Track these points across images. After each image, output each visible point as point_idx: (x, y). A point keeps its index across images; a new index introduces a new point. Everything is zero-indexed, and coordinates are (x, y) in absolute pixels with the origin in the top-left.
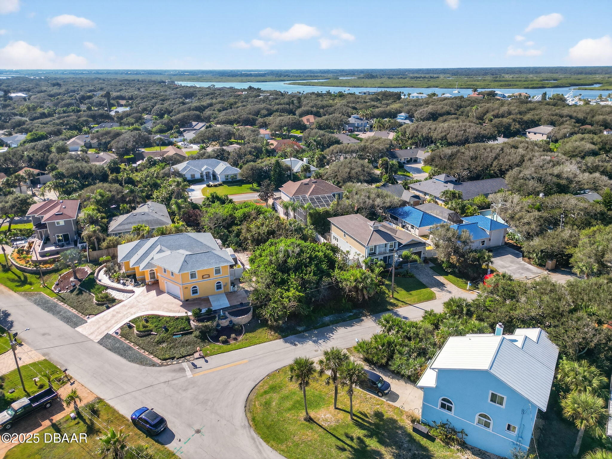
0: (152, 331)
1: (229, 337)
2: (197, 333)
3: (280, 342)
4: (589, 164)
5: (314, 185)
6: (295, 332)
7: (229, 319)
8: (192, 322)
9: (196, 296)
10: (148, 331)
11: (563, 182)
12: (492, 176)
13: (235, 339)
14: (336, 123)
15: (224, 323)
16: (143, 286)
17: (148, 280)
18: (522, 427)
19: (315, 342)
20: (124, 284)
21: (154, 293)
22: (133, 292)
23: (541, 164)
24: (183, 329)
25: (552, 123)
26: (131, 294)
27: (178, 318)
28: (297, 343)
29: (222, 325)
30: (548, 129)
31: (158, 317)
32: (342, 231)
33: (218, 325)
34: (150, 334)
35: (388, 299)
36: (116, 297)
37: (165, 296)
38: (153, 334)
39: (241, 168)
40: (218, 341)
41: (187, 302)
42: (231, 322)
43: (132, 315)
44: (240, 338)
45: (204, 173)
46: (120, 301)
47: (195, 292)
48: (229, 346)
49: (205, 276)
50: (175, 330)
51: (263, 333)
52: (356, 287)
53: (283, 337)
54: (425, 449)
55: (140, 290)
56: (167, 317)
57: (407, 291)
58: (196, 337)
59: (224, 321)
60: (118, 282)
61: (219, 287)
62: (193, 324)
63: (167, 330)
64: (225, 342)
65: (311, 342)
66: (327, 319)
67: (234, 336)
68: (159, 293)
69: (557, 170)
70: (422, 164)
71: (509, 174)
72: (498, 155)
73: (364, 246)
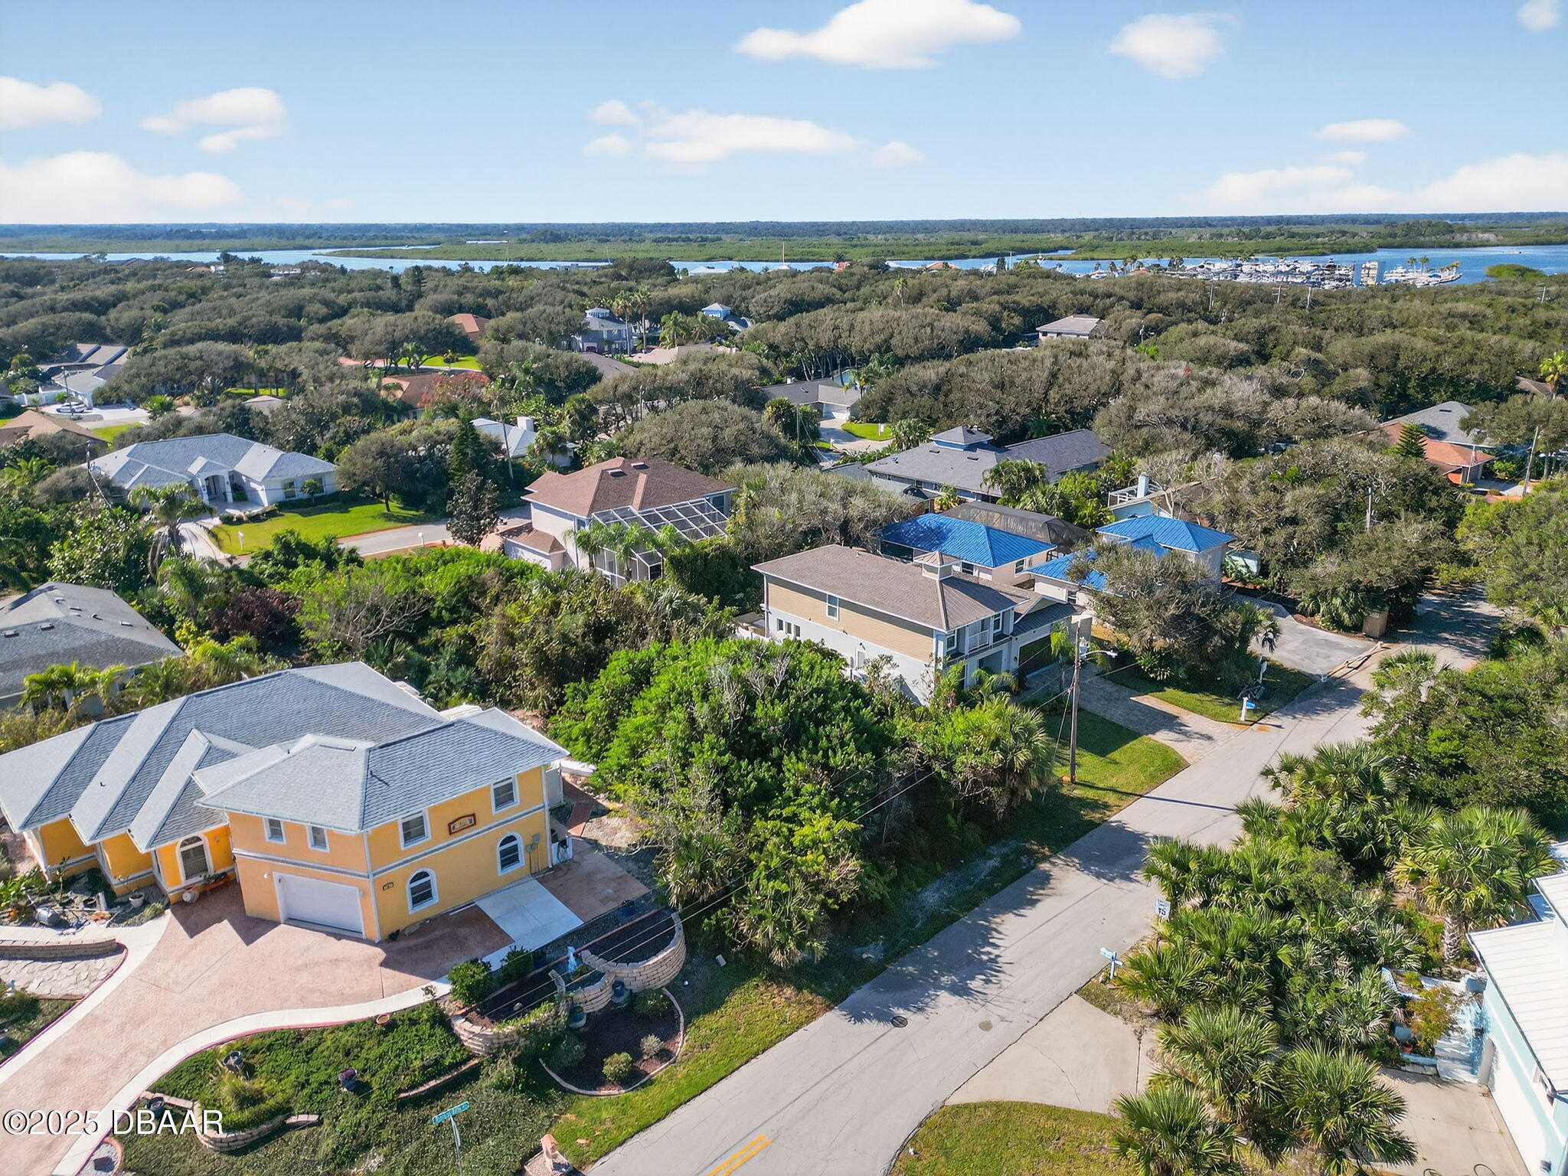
0: (289, 1112)
1: (637, 1054)
2: (505, 1068)
3: (833, 1021)
4: (1268, 383)
5: (642, 478)
6: (864, 974)
7: (607, 981)
8: (461, 1027)
9: (427, 909)
10: (272, 1114)
11: (1239, 425)
12: (1053, 429)
13: (664, 1055)
14: (554, 328)
15: (595, 998)
16: (158, 914)
17: (174, 879)
19: (961, 990)
20: (58, 923)
21: (223, 933)
22: (116, 948)
24: (435, 1068)
26: (109, 962)
27: (391, 1025)
28: (900, 1012)
29: (587, 1009)
30: (1086, 322)
31: (293, 1040)
32: (821, 597)
33: (574, 1012)
34: (288, 1128)
35: (1065, 791)
36: (33, 989)
37: (282, 939)
38: (296, 1126)
39: (330, 457)
40: (596, 1081)
41: (402, 944)
42: (618, 986)
43: (152, 1056)
44: (680, 1044)
45: (201, 483)
46: (66, 1004)
47: (421, 894)
48: (654, 1090)
49: (457, 825)
50: (404, 1081)
51: (751, 1002)
52: (1006, 769)
53: (835, 999)
55: (151, 935)
56: (336, 1028)
57: (1103, 753)
58: (503, 1086)
59: (592, 991)
60: (26, 916)
61: (509, 857)
62: (472, 1033)
63: (361, 1089)
64: (632, 1078)
65: (944, 996)
67: (651, 1043)
68: (252, 927)
69: (1214, 397)
70: (841, 419)
71: (1100, 419)
72: (1054, 375)
73: (928, 632)
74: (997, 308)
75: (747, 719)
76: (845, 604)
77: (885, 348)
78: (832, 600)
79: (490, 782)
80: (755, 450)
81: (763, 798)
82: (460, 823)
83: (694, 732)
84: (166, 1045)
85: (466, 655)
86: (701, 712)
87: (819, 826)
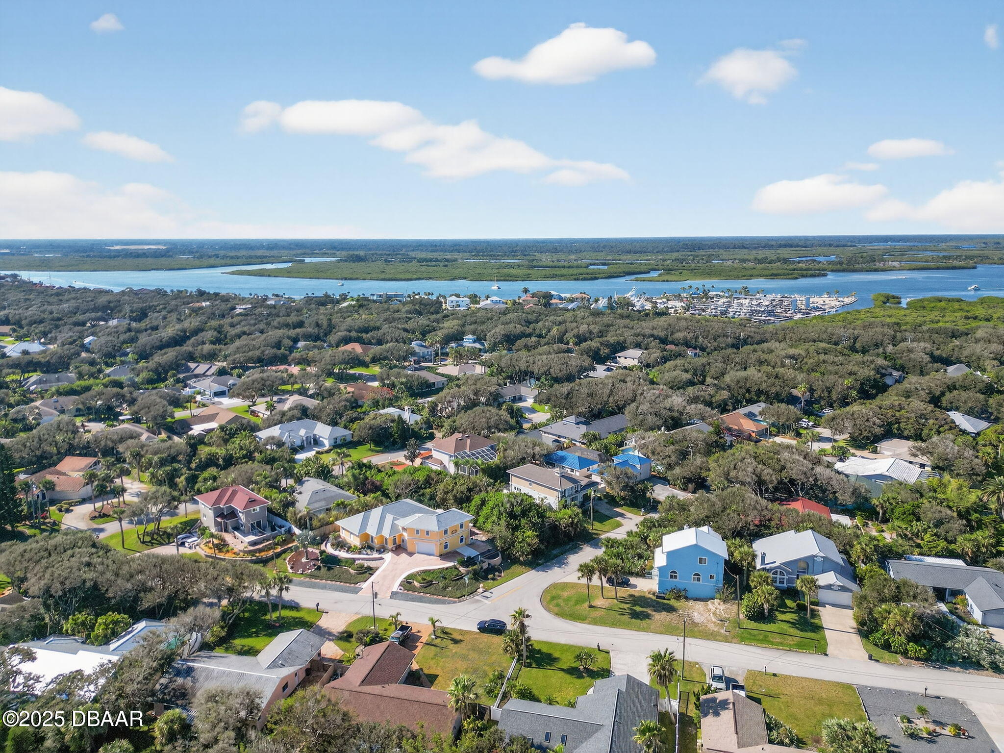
0: (432, 581)
1: (494, 575)
2: (469, 576)
3: (533, 571)
4: (691, 396)
5: (469, 441)
6: (539, 565)
7: (486, 563)
8: (460, 569)
9: (448, 550)
10: (429, 581)
11: (676, 414)
12: (612, 414)
13: (499, 576)
15: (485, 566)
16: (388, 552)
18: (718, 574)
19: (560, 567)
20: (367, 554)
21: (404, 555)
22: (382, 559)
23: (653, 398)
24: (457, 575)
25: (638, 346)
26: (382, 561)
27: (447, 569)
28: (547, 570)
30: (637, 353)
31: (429, 571)
32: (528, 480)
33: (481, 567)
34: (432, 584)
36: (370, 565)
37: (418, 556)
38: (434, 583)
40: (488, 579)
41: (444, 556)
42: (489, 564)
43: (401, 574)
44: (502, 574)
45: (305, 438)
46: (377, 569)
47: (446, 547)
48: (498, 581)
50: (452, 577)
51: (516, 568)
52: (572, 523)
53: (533, 568)
54: (668, 604)
55: (388, 556)
56: (435, 569)
57: (602, 522)
58: (470, 579)
59: (484, 564)
61: (462, 540)
62: (462, 570)
63: (444, 578)
64: (493, 579)
65: (556, 568)
66: (555, 552)
67: (497, 573)
68: (411, 554)
69: (667, 403)
70: (529, 402)
71: (627, 410)
72: (612, 391)
73: (557, 491)
74: (599, 345)
75: (512, 511)
76: (534, 482)
77: (547, 373)
78: (531, 481)
79: (458, 523)
80: (501, 426)
81: (516, 528)
82: (454, 532)
83: (500, 514)
84: (403, 573)
85: (432, 497)
86: (502, 509)
87: (530, 533)
